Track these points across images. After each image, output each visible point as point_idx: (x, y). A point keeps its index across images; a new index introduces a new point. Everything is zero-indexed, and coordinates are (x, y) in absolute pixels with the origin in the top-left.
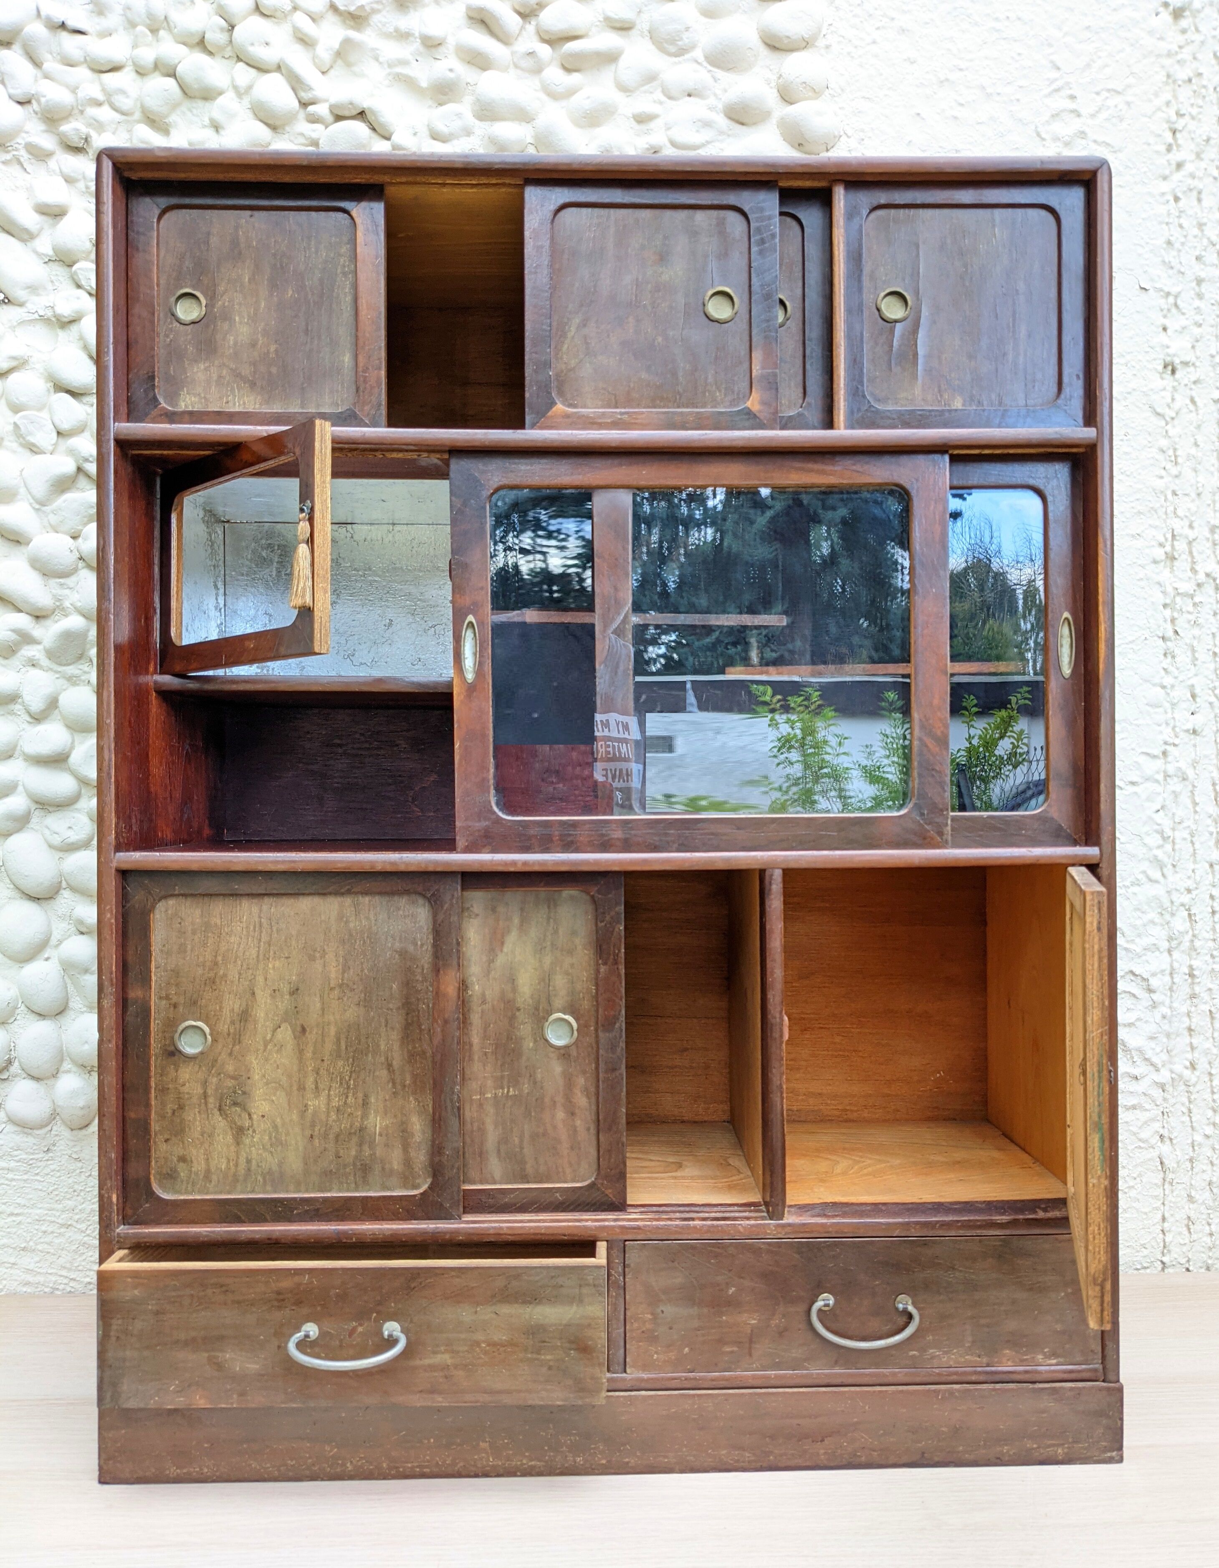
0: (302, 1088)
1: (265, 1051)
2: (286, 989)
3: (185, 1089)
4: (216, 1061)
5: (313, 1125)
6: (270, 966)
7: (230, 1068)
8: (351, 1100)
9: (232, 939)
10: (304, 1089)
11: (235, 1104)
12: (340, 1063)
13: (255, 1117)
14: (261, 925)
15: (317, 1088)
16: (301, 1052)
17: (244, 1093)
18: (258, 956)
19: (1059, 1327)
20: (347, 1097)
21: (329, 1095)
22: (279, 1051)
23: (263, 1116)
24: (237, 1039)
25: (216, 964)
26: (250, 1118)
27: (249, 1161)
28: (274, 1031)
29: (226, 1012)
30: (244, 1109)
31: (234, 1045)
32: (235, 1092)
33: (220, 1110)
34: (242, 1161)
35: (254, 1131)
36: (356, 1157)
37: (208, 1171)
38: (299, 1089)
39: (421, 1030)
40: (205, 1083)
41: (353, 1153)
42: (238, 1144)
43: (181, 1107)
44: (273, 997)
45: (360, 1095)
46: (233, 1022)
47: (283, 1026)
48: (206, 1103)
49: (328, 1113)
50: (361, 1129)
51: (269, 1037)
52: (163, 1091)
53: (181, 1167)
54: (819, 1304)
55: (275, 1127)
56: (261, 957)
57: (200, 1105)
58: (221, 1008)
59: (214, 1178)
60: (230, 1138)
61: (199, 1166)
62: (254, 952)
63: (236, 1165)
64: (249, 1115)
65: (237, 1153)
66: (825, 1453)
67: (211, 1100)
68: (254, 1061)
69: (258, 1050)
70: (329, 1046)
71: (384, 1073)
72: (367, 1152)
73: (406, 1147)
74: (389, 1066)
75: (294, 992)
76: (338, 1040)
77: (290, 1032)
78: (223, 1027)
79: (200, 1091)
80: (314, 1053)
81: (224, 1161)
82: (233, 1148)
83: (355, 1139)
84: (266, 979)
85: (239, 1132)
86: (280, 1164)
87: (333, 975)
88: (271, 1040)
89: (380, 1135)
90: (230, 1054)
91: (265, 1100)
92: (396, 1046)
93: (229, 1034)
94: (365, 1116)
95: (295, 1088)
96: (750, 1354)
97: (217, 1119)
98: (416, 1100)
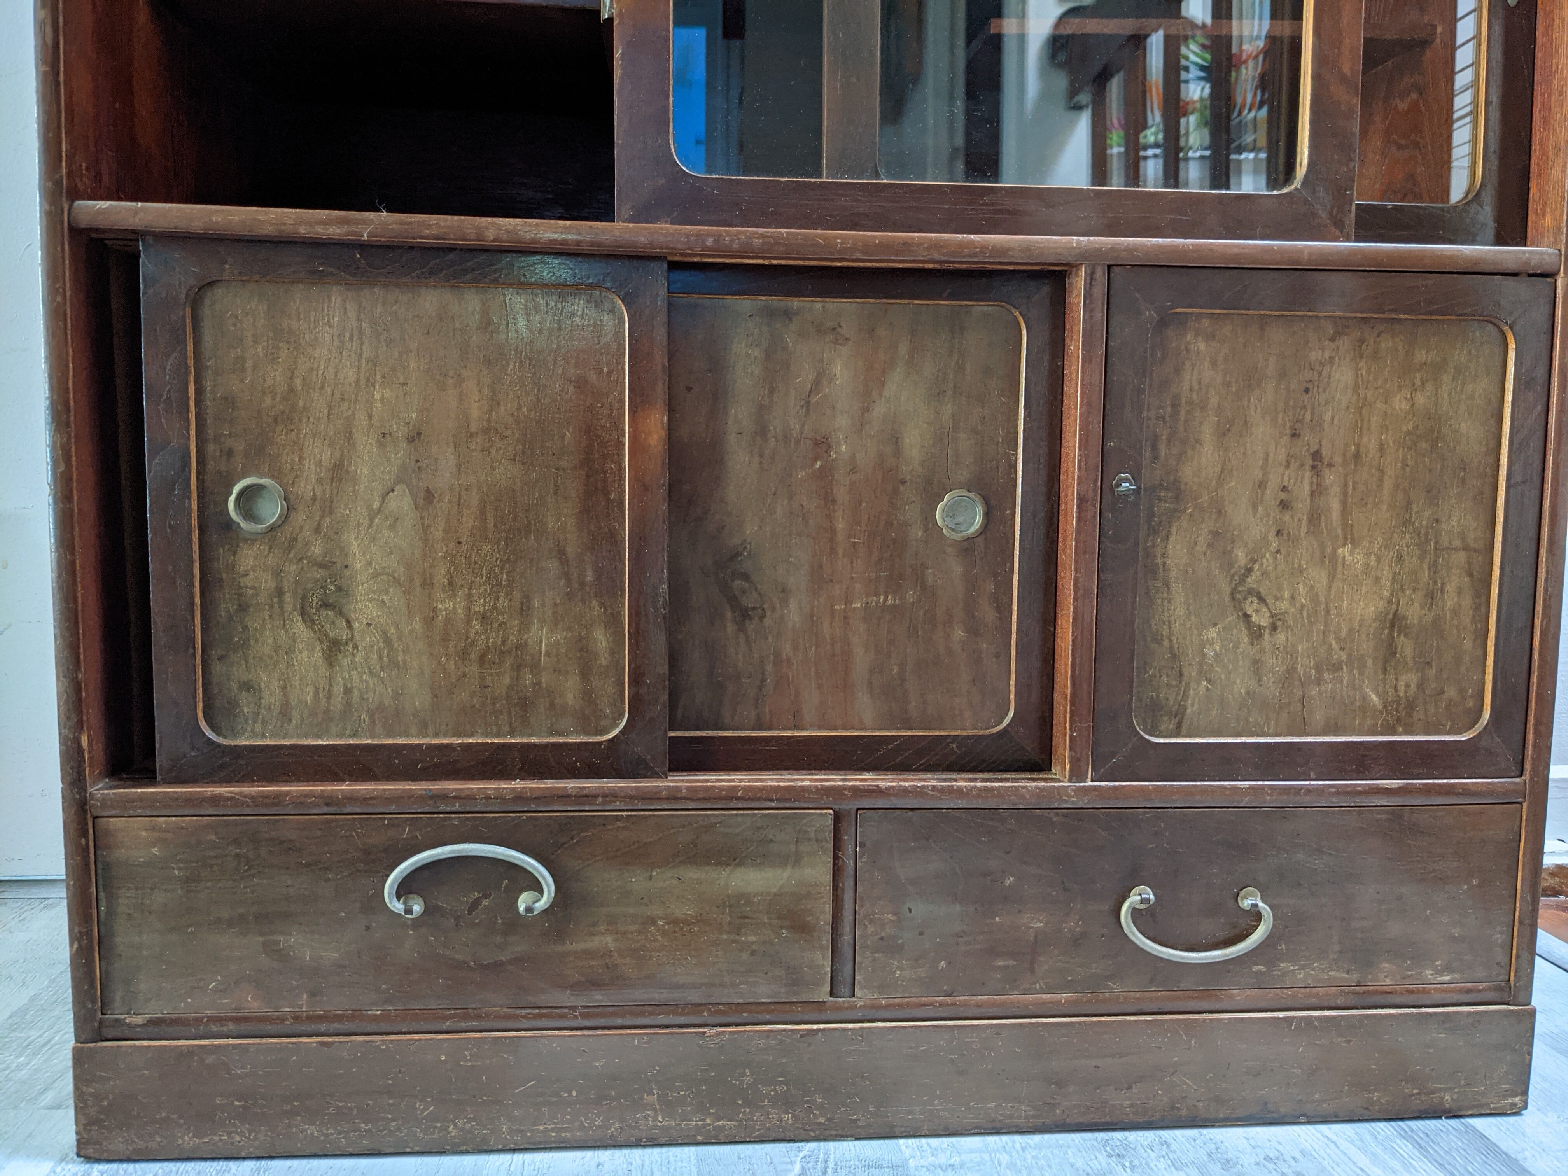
0: (428, 583)
1: (370, 526)
2: (401, 432)
3: (247, 581)
4: (296, 539)
5: (445, 640)
6: (377, 396)
7: (317, 550)
8: (503, 603)
9: (317, 353)
10: (432, 584)
11: (326, 605)
12: (487, 548)
13: (356, 625)
14: (361, 333)
15: (451, 583)
16: (426, 529)
17: (339, 589)
18: (357, 382)
19: (1456, 932)
20: (498, 598)
21: (470, 595)
22: (392, 527)
23: (369, 625)
24: (328, 509)
25: (292, 390)
26: (350, 626)
27: (348, 691)
28: (384, 496)
29: (310, 466)
30: (341, 613)
31: (323, 517)
32: (324, 588)
33: (303, 613)
34: (338, 689)
35: (355, 647)
36: (511, 687)
37: (285, 705)
38: (423, 585)
39: (609, 502)
40: (278, 573)
41: (507, 681)
42: (331, 665)
43: (243, 608)
44: (381, 445)
45: (517, 595)
46: (320, 481)
47: (399, 489)
48: (281, 603)
49: (468, 621)
50: (520, 646)
51: (376, 505)
52: (214, 583)
53: (244, 697)
54: (1134, 899)
55: (388, 641)
56: (363, 382)
57: (271, 606)
58: (301, 458)
59: (296, 715)
60: (318, 655)
61: (272, 696)
62: (351, 375)
63: (329, 697)
64: (348, 622)
65: (330, 678)
66: (1131, 1106)
67: (288, 598)
68: (353, 542)
69: (359, 525)
70: (469, 521)
71: (554, 564)
72: (527, 679)
73: (586, 670)
74: (561, 554)
75: (415, 437)
76: (481, 514)
77: (408, 499)
78: (305, 488)
79: (272, 585)
80: (446, 531)
81: (310, 690)
82: (323, 671)
83: (509, 661)
84: (370, 417)
85: (334, 647)
86: (396, 695)
87: (474, 414)
88: (379, 510)
89: (548, 654)
90: (317, 530)
91: (370, 600)
92: (571, 525)
93: (314, 499)
94: (525, 627)
95: (417, 583)
96: (1032, 971)
97: (299, 627)
98: (602, 605)
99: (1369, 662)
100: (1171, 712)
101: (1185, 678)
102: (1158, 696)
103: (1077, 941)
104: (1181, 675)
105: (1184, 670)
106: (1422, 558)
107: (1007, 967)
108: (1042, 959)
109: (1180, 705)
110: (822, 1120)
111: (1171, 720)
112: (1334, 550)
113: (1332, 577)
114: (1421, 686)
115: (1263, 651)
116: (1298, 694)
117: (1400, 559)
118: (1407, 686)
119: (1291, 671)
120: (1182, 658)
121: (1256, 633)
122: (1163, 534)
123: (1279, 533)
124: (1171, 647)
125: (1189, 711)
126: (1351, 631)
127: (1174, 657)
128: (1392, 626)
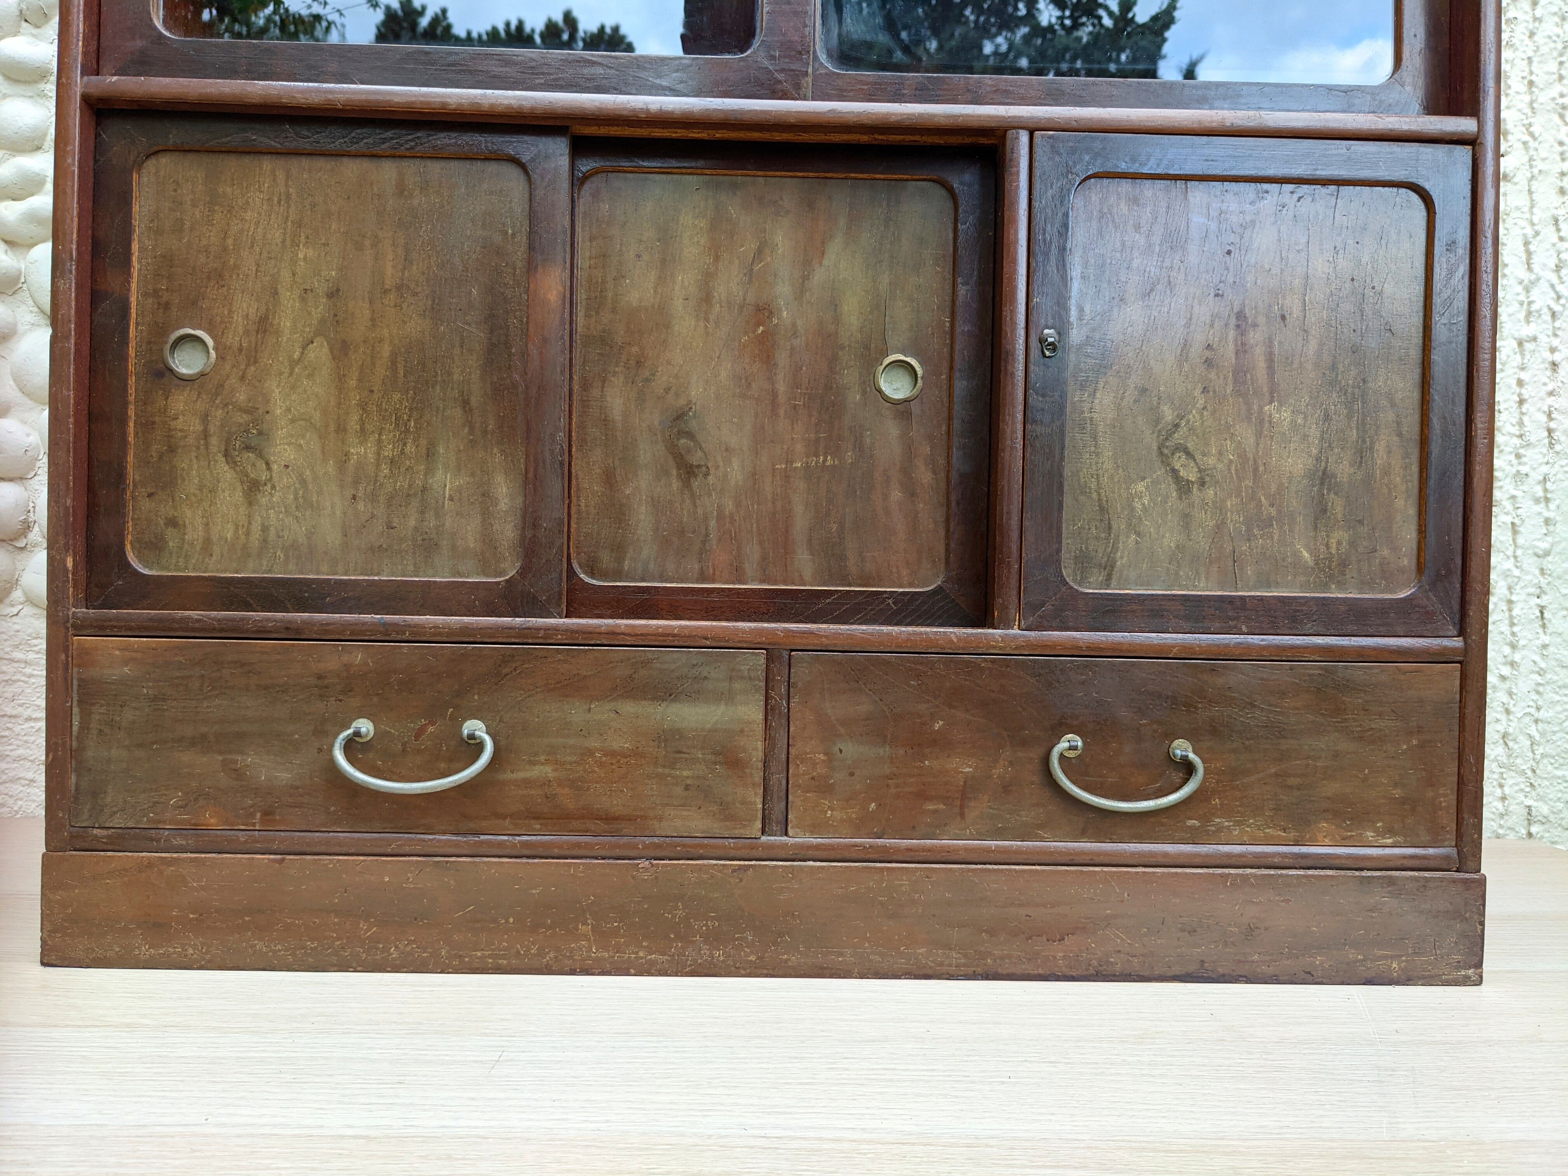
0: (341, 429)
1: (291, 374)
2: (321, 288)
3: (179, 424)
4: (222, 386)
5: (356, 482)
6: (301, 256)
7: (241, 397)
8: (410, 448)
9: (248, 216)
10: (345, 430)
11: (248, 448)
12: (397, 396)
13: (275, 467)
14: (288, 197)
15: (362, 429)
16: (341, 378)
17: (260, 433)
18: (283, 242)
20: (405, 444)
21: (379, 441)
22: (310, 376)
23: (287, 466)
24: (253, 358)
25: (224, 249)
26: (269, 468)
27: (265, 529)
28: (304, 348)
29: (238, 318)
30: (261, 455)
31: (248, 365)
32: (247, 431)
33: (226, 455)
34: (256, 527)
35: (273, 487)
36: (416, 529)
37: (208, 541)
38: (337, 431)
39: (510, 355)
40: (205, 418)
41: (412, 523)
42: (250, 504)
43: (172, 450)
44: (303, 300)
45: (423, 442)
46: (247, 332)
47: (318, 341)
48: (207, 446)
49: (378, 465)
50: (424, 489)
51: (296, 356)
52: (146, 425)
53: (170, 532)
54: (1062, 747)
55: (303, 482)
56: (288, 242)
57: (198, 448)
58: (230, 311)
59: (216, 550)
60: (239, 495)
61: (195, 533)
62: (278, 235)
63: (248, 534)
64: (267, 464)
65: (249, 516)
66: (1065, 958)
67: (214, 441)
68: (275, 390)
69: (281, 373)
70: (381, 371)
71: (458, 412)
72: (431, 522)
73: (486, 515)
74: (465, 403)
75: (333, 294)
76: (394, 363)
77: (326, 350)
78: (232, 339)
79: (200, 428)
80: (360, 380)
81: (230, 527)
82: (242, 510)
83: (415, 503)
84: (294, 275)
85: (253, 487)
86: (310, 535)
87: (389, 271)
88: (299, 360)
89: (451, 499)
90: (242, 378)
91: (289, 444)
92: (475, 376)
93: (240, 350)
94: (430, 471)
95: (332, 427)
96: (962, 815)
97: (222, 467)
98: (502, 451)
99: (1300, 519)
100: (1100, 565)
101: (1113, 531)
102: (1087, 548)
103: (1006, 788)
104: (1110, 528)
105: (1113, 523)
106: (1349, 417)
107: (935, 812)
108: (972, 804)
109: (1109, 557)
110: (753, 958)
111: (1100, 573)
112: (1261, 408)
113: (1259, 435)
114: (1352, 544)
115: (1191, 505)
116: (1228, 549)
117: (1327, 417)
118: (1339, 543)
119: (1220, 527)
120: (1111, 511)
121: (1184, 487)
122: (1091, 389)
123: (1205, 390)
124: (1100, 500)
125: (1118, 563)
126: (1281, 486)
127: (1102, 509)
128: (1322, 484)
